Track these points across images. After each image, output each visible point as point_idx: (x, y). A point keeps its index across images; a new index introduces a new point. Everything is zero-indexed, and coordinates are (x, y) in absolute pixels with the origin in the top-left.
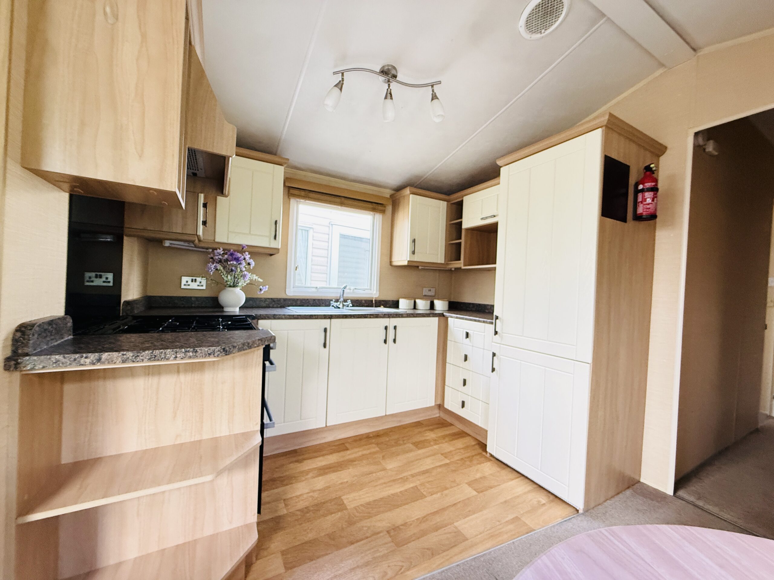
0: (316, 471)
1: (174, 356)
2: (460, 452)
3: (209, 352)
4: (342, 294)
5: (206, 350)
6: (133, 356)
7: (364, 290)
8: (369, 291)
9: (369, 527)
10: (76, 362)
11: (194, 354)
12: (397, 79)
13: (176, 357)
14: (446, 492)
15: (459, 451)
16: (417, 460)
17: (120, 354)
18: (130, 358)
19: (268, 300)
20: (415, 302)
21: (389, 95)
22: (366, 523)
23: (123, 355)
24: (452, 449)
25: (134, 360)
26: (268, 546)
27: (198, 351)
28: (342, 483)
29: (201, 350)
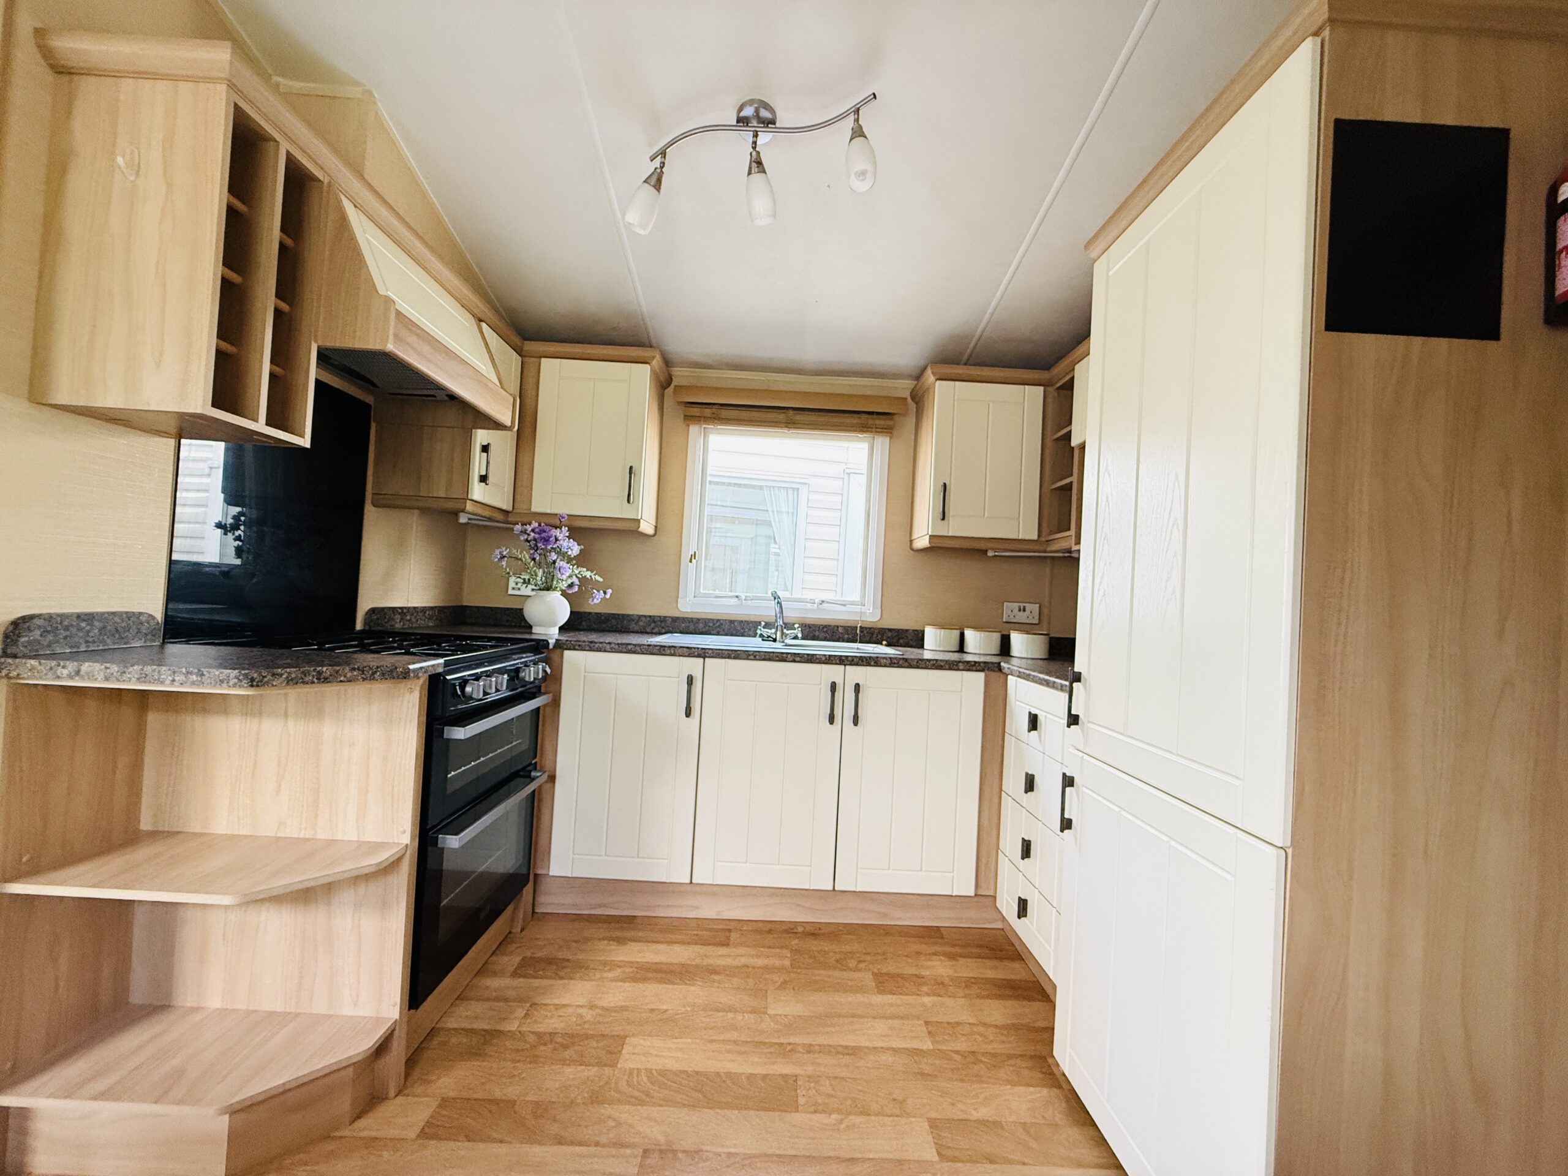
0: (630, 970)
1: (171, 678)
2: (981, 1035)
3: (221, 678)
4: (778, 610)
5: (217, 673)
6: (118, 672)
7: (845, 605)
8: (858, 609)
9: (621, 1124)
10: (52, 671)
11: (199, 679)
12: (778, 125)
13: (174, 680)
14: (855, 1119)
15: (981, 1029)
16: (853, 1016)
17: (103, 667)
18: (115, 674)
19: (643, 619)
20: (962, 635)
21: (757, 164)
22: (622, 1113)
23: (107, 668)
24: (966, 1017)
25: (120, 678)
26: (434, 1078)
27: (205, 673)
28: (652, 1010)
29: (209, 673)
